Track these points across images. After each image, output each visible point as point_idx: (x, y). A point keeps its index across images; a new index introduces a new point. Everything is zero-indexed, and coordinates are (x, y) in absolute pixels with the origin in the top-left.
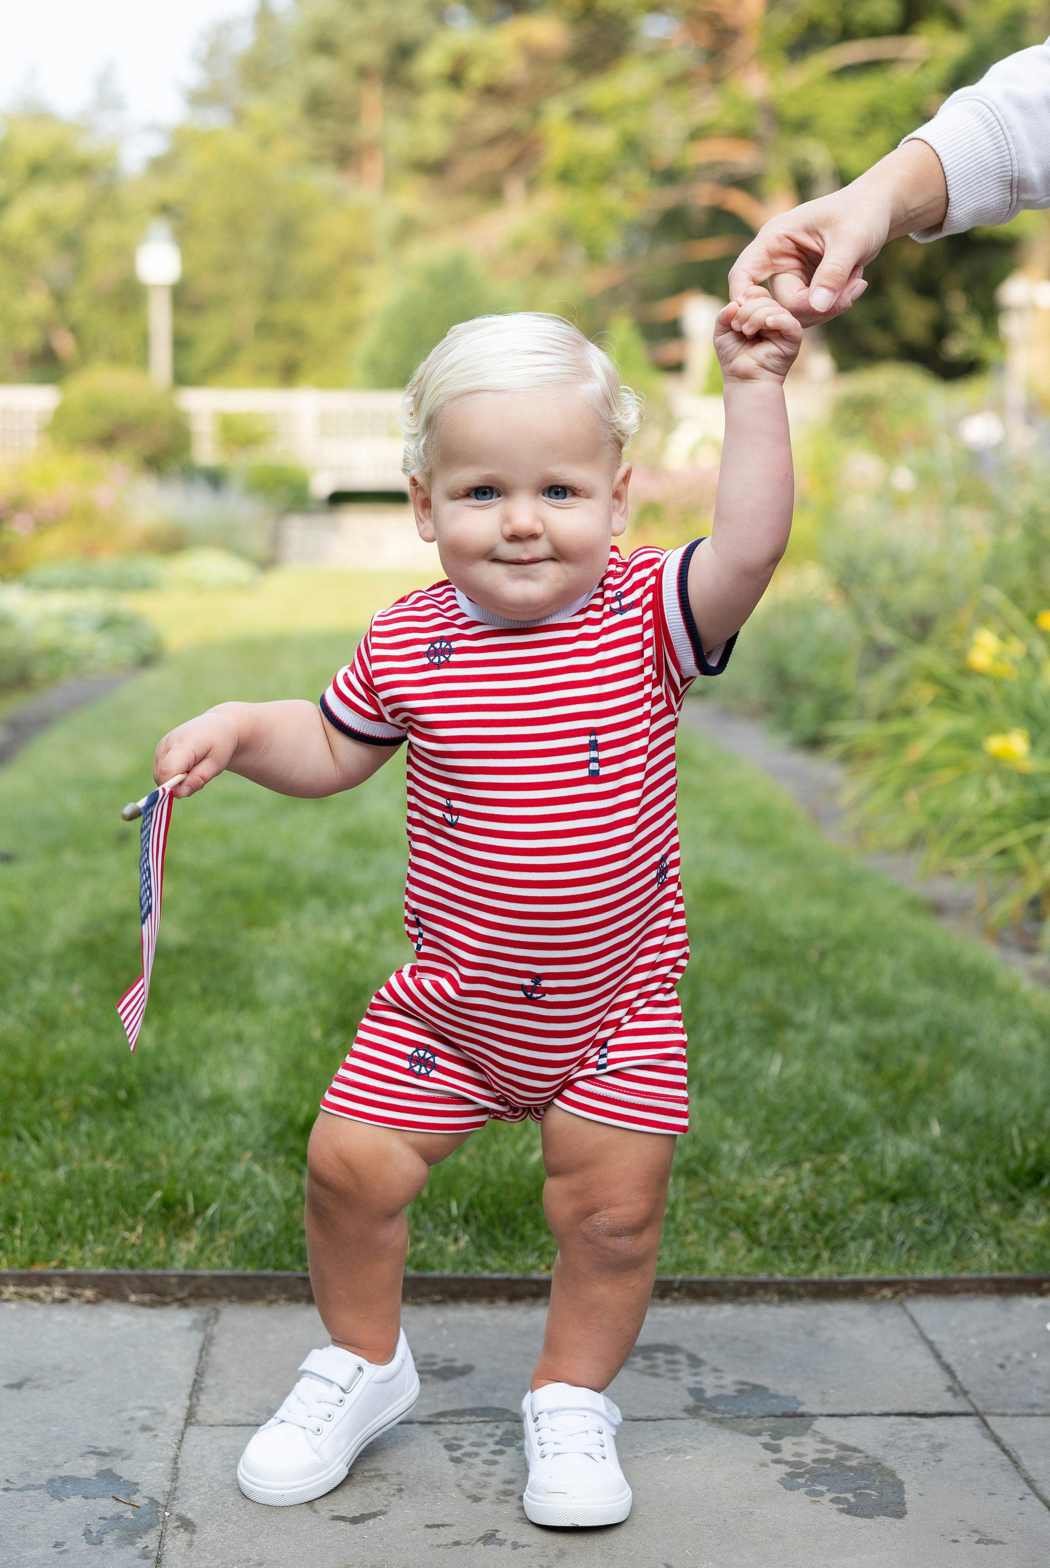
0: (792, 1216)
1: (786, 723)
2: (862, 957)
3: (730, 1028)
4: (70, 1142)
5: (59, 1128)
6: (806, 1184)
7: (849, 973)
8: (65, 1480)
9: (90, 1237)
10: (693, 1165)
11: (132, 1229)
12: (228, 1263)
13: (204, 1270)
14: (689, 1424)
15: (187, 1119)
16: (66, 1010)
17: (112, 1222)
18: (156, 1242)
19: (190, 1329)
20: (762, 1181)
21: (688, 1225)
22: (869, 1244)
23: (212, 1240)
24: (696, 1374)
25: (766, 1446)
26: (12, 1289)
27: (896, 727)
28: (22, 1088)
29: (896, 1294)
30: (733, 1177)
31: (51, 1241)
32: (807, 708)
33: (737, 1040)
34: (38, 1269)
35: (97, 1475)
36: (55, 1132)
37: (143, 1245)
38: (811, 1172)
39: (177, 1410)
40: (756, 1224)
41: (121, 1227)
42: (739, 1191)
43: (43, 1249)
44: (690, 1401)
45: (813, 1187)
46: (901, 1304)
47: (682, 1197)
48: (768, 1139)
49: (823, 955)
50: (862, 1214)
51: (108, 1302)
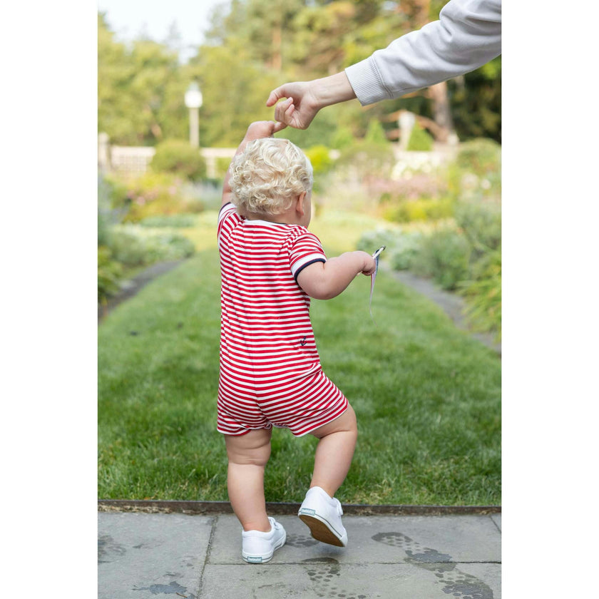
0: (446, 481)
1: (440, 281)
2: (472, 375)
3: (420, 403)
4: (159, 448)
5: (155, 443)
6: (451, 468)
7: (467, 382)
8: (157, 586)
9: (167, 487)
10: (406, 460)
11: (184, 484)
12: (222, 498)
13: (212, 501)
14: (405, 565)
15: (205, 439)
16: (158, 394)
17: (176, 481)
18: (193, 489)
19: (207, 524)
20: (434, 466)
21: (405, 484)
22: (477, 492)
23: (215, 489)
24: (408, 545)
25: (437, 575)
26: (136, 507)
27: (484, 283)
28: (140, 426)
29: (488, 512)
30: (422, 465)
31: (152, 488)
32: (448, 276)
33: (423, 409)
34: (147, 499)
35: (170, 584)
36: (153, 445)
37: (188, 490)
38: (453, 462)
39: (202, 558)
40: (432, 484)
41: (179, 483)
42: (425, 470)
43: (149, 492)
44: (406, 556)
45: (454, 469)
46: (490, 517)
47: (402, 473)
48: (436, 449)
49: (457, 374)
50: (474, 480)
51: (174, 513)
